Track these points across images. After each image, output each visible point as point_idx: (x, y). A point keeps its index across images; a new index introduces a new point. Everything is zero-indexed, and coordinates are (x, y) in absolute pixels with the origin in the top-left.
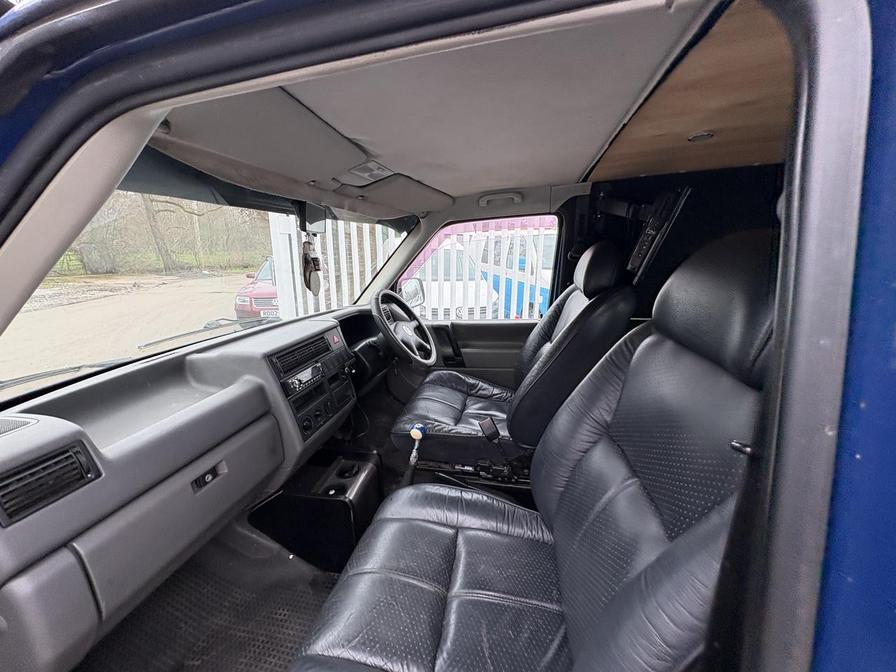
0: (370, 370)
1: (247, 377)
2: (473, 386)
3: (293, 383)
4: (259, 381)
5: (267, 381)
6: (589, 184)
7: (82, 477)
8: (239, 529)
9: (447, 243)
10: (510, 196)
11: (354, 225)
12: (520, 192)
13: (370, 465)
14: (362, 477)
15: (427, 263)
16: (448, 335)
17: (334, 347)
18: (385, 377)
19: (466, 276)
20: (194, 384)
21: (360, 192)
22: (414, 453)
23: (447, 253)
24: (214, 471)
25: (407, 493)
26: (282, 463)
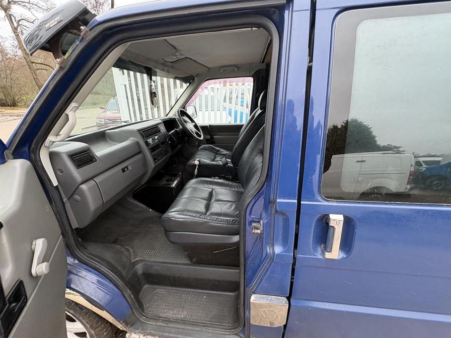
0: (176, 142)
1: (132, 138)
2: (219, 151)
3: (149, 142)
4: (137, 139)
5: (140, 140)
6: (265, 64)
7: (92, 160)
8: (130, 200)
9: (206, 92)
10: (233, 68)
11: (165, 79)
12: (237, 66)
13: (179, 179)
14: (176, 182)
15: (196, 100)
16: (208, 131)
17: (162, 131)
18: (181, 149)
19: (216, 109)
20: (110, 141)
21: (170, 64)
22: (196, 170)
23: (206, 97)
24: (127, 167)
25: (194, 181)
26: (146, 172)
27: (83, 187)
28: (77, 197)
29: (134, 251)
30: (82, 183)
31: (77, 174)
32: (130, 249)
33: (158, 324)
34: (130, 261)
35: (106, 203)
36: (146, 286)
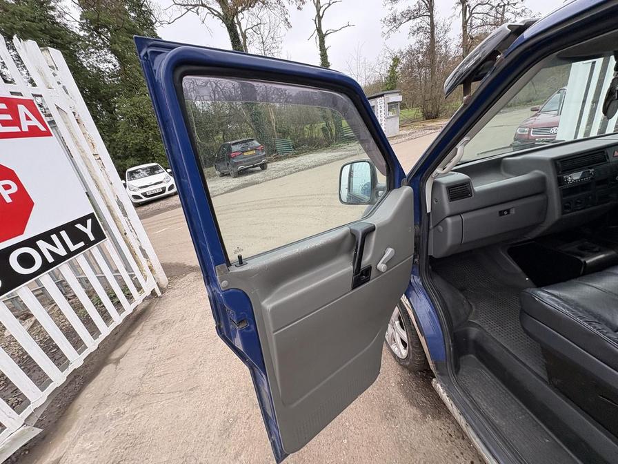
1: (536, 171)
3: (566, 178)
4: (543, 173)
5: (549, 174)
7: (467, 195)
17: (612, 159)
20: (503, 173)
24: (508, 211)
26: (541, 223)
27: (449, 220)
28: (440, 228)
29: (476, 311)
30: (450, 216)
31: (447, 206)
32: (474, 307)
33: (465, 398)
34: (467, 319)
35: (464, 243)
36: (472, 356)
